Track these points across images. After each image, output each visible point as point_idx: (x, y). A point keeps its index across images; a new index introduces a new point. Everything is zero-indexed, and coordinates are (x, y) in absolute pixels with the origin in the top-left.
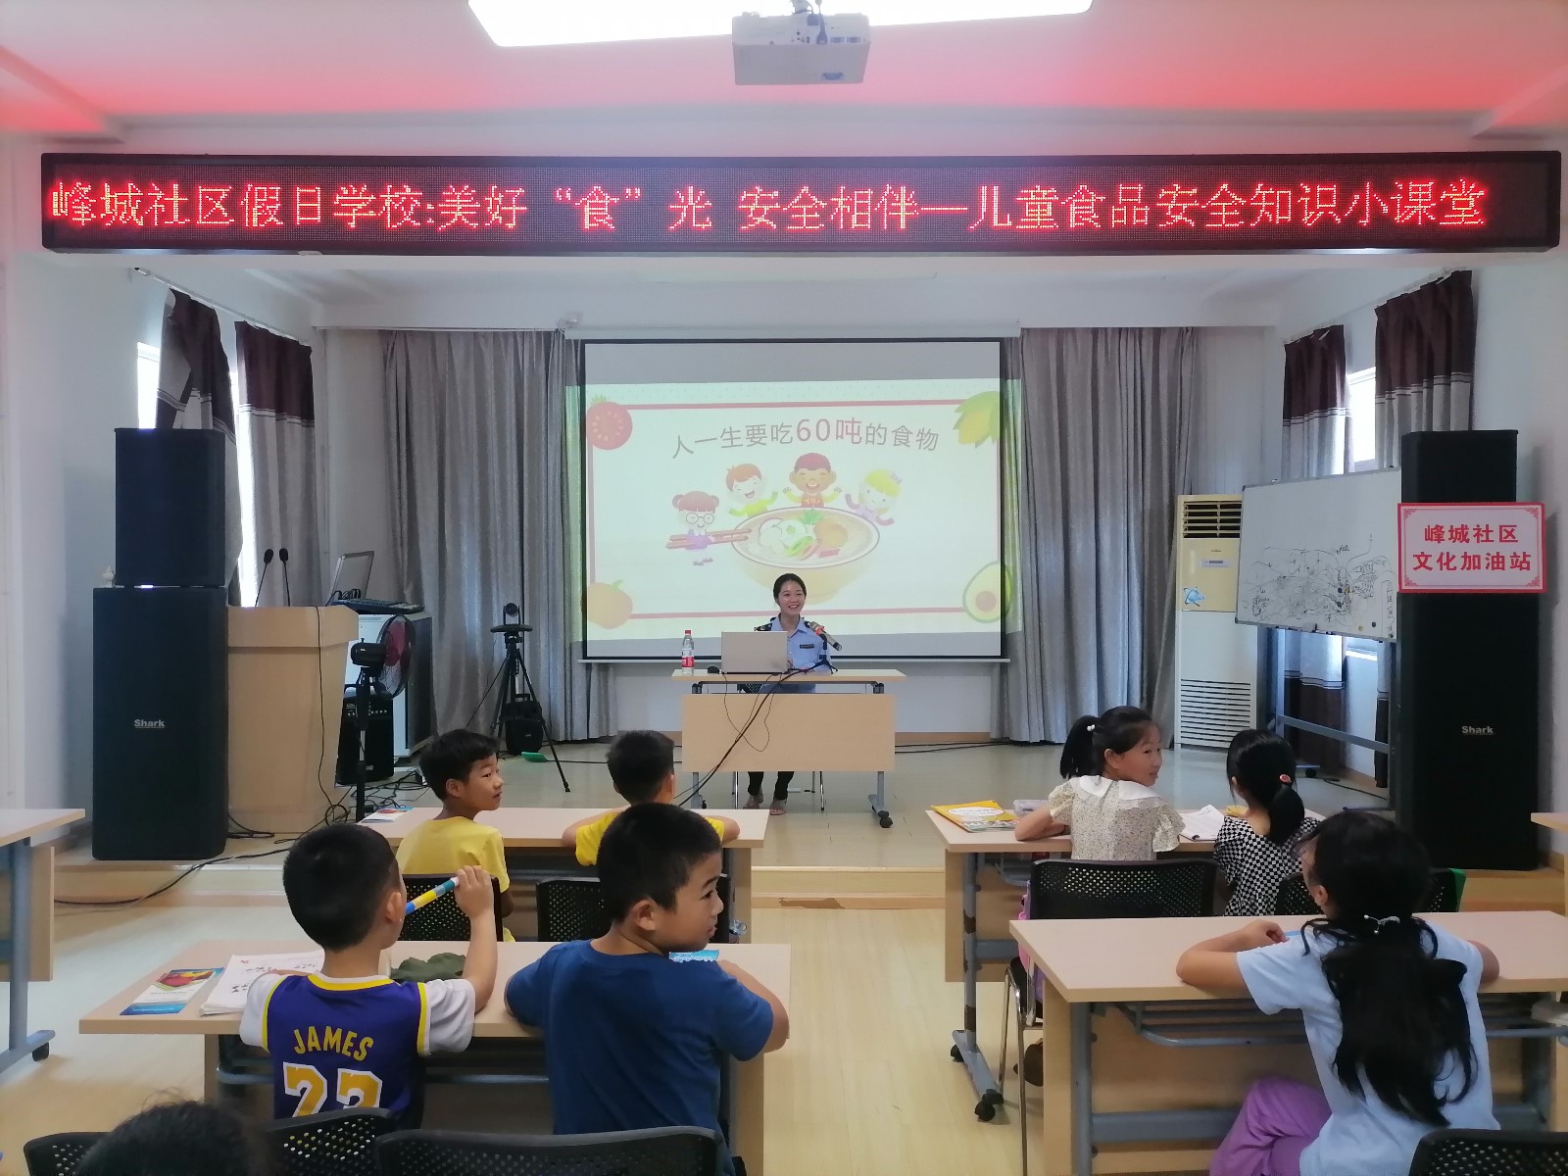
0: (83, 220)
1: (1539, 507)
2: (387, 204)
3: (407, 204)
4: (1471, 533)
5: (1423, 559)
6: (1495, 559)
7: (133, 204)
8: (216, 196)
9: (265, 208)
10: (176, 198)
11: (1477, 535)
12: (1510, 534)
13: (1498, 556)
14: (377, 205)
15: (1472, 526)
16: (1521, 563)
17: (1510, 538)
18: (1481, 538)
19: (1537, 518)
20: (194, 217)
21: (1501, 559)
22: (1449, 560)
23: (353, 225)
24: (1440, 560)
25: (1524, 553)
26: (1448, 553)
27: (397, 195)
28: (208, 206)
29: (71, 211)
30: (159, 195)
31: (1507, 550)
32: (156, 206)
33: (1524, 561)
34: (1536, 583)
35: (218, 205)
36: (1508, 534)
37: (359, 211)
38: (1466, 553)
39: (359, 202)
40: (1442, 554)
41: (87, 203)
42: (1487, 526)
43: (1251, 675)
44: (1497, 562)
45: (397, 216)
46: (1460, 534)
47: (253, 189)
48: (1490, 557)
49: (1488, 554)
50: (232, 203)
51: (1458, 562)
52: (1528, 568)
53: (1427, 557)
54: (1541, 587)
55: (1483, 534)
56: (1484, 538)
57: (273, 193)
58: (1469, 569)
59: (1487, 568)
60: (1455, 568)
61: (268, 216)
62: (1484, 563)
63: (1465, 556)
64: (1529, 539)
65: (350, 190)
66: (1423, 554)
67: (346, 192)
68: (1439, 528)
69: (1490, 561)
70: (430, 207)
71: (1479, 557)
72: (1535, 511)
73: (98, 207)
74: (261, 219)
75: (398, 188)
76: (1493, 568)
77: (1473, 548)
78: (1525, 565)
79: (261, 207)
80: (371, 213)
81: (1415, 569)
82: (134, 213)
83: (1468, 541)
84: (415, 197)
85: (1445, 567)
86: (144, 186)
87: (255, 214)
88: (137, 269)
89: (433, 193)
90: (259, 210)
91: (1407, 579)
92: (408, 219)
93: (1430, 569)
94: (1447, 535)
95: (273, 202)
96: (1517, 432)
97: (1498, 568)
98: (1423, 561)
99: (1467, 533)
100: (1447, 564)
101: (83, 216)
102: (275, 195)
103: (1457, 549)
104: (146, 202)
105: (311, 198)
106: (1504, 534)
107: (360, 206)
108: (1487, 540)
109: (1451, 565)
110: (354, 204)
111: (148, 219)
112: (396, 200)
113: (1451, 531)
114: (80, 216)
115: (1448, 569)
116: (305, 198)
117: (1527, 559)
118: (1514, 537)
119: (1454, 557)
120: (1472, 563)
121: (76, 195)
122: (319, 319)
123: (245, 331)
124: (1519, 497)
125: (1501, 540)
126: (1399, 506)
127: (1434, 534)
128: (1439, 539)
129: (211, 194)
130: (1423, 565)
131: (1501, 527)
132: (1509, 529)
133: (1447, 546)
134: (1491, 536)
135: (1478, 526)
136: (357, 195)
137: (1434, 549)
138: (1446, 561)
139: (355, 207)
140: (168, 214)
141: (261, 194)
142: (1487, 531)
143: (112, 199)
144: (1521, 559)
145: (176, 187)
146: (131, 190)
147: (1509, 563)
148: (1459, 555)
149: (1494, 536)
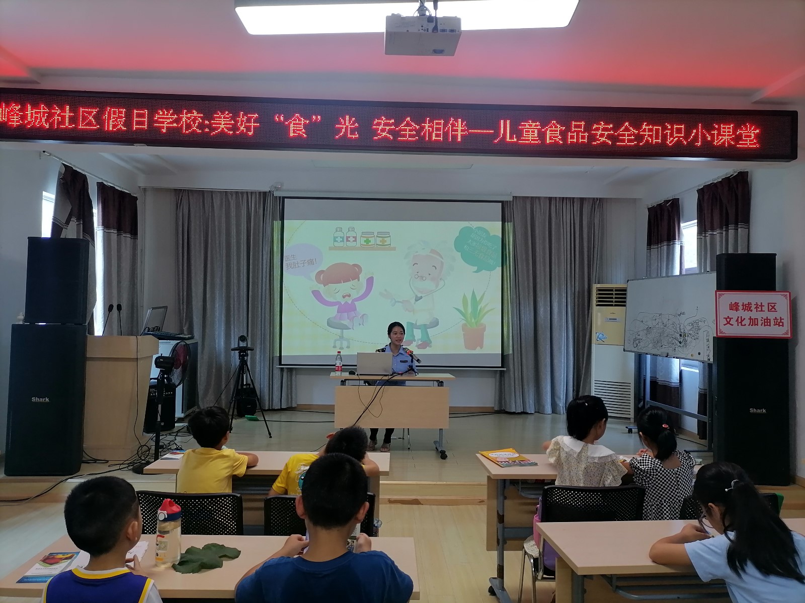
0: (15, 124)
1: (788, 294)
2: (184, 120)
3: (194, 120)
4: (753, 307)
5: (728, 320)
6: (766, 321)
7: (44, 116)
8: (90, 113)
9: (116, 120)
10: (67, 114)
11: (756, 308)
12: (773, 307)
13: (767, 319)
14: (178, 121)
15: (753, 303)
16: (779, 323)
17: (773, 310)
18: (758, 309)
19: (787, 299)
20: (77, 124)
21: (769, 321)
22: (742, 321)
23: (164, 131)
24: (737, 320)
25: (781, 318)
26: (741, 317)
27: (189, 115)
28: (84, 118)
29: (9, 120)
30: (59, 112)
31: (772, 316)
32: (56, 117)
33: (781, 322)
34: (787, 333)
35: (91, 118)
36: (772, 307)
37: (168, 123)
38: (750, 317)
39: (169, 118)
40: (738, 317)
41: (17, 115)
42: (761, 303)
43: (631, 379)
44: (767, 322)
45: (188, 126)
46: (747, 307)
47: (110, 110)
48: (763, 320)
49: (762, 318)
50: (98, 117)
51: (747, 322)
52: (783, 326)
53: (731, 319)
54: (789, 336)
55: (759, 307)
56: (760, 309)
57: (121, 113)
58: (752, 325)
59: (762, 325)
60: (745, 325)
61: (118, 125)
62: (760, 323)
63: (750, 319)
64: (783, 311)
65: (164, 113)
66: (728, 317)
67: (161, 113)
68: (737, 304)
69: (763, 322)
70: (207, 122)
71: (757, 319)
72: (786, 296)
73: (24, 117)
74: (114, 126)
75: (190, 112)
76: (765, 325)
77: (754, 314)
78: (781, 324)
79: (114, 120)
80: (175, 125)
81: (724, 325)
82: (43, 120)
83: (751, 311)
84: (199, 117)
85: (740, 324)
86: (50, 106)
87: (111, 123)
88: (44, 152)
89: (209, 116)
90: (113, 121)
91: (720, 330)
92: (195, 128)
93: (732, 325)
94: (741, 308)
95: (121, 117)
96: (775, 254)
97: (767, 325)
98: (728, 321)
99: (751, 306)
100: (741, 322)
101: (15, 121)
102: (122, 114)
103: (746, 315)
104: (51, 115)
105: (142, 116)
106: (770, 308)
107: (169, 121)
108: (762, 311)
109: (743, 323)
110: (165, 120)
111: (52, 124)
112: (189, 118)
113: (743, 305)
114: (13, 121)
115: (742, 325)
116: (139, 115)
117: (782, 321)
118: (775, 309)
119: (744, 319)
120: (754, 322)
121: (12, 111)
122: (142, 182)
123: (102, 187)
124: (777, 289)
125: (769, 311)
126: (716, 292)
127: (734, 307)
128: (737, 310)
129: (87, 112)
130: (728, 323)
131: (768, 304)
132: (773, 305)
133: (741, 313)
134: (764, 308)
135: (757, 303)
136: (167, 115)
137: (734, 315)
138: (740, 321)
139: (166, 121)
140: (63, 122)
141: (115, 113)
142: (762, 306)
143: (32, 113)
144: (779, 321)
145: (68, 108)
146: (43, 108)
147: (772, 323)
148: (747, 318)
149: (765, 308)
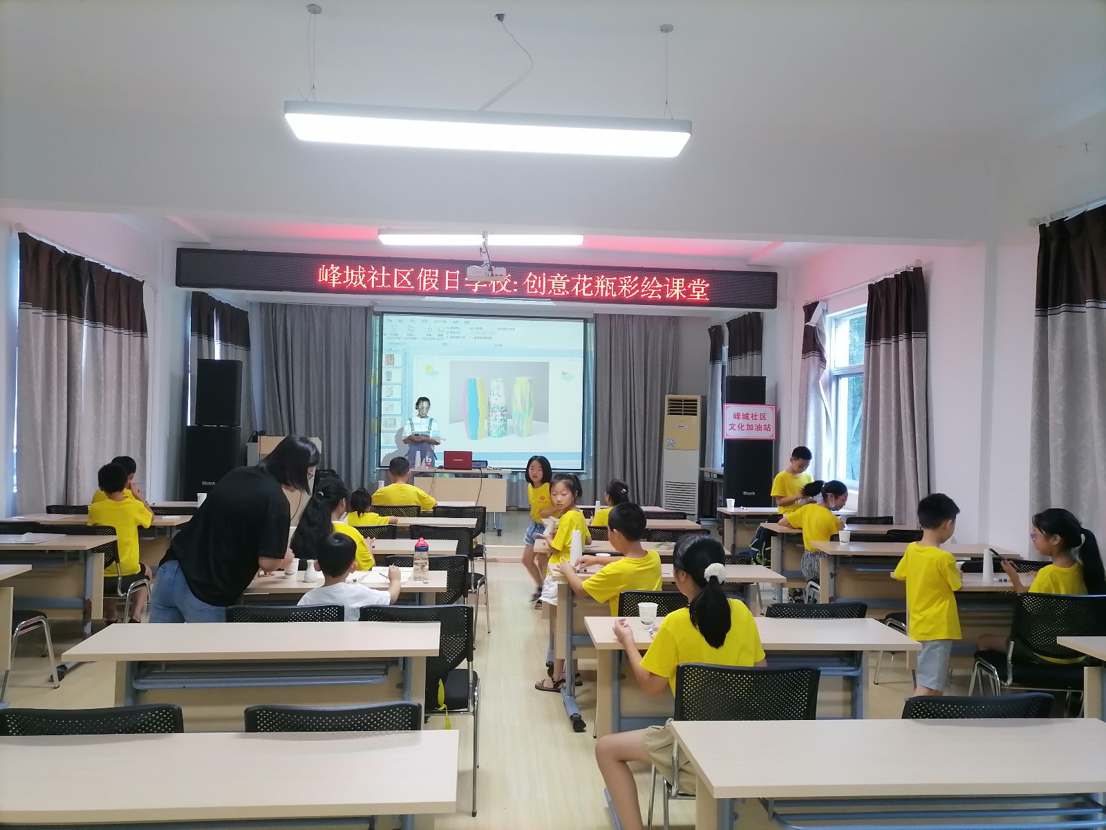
1: (774, 406)
4: (750, 416)
12: (764, 417)
13: (759, 425)
15: (750, 413)
16: (767, 428)
18: (753, 418)
19: (773, 411)
24: (739, 426)
25: (768, 424)
26: (742, 424)
31: (762, 423)
34: (772, 435)
36: (763, 417)
38: (748, 424)
40: (739, 424)
42: (756, 413)
44: (759, 428)
46: (746, 416)
49: (756, 425)
51: (745, 427)
52: (770, 430)
53: (735, 425)
54: (774, 438)
55: (754, 416)
58: (748, 430)
59: (755, 430)
60: (744, 430)
62: (754, 428)
63: (748, 426)
64: (770, 420)
68: (738, 414)
69: (756, 427)
71: (753, 425)
72: (772, 408)
76: (757, 430)
77: (751, 422)
81: (729, 430)
83: (749, 419)
85: (741, 429)
91: (725, 435)
93: (736, 430)
94: (741, 417)
96: (766, 377)
97: (760, 431)
98: (732, 425)
99: (748, 416)
103: (745, 422)
106: (761, 417)
108: (756, 419)
109: (743, 428)
113: (743, 415)
117: (770, 427)
118: (765, 419)
119: (744, 425)
120: (750, 428)
124: (766, 403)
125: (760, 419)
127: (737, 416)
128: (738, 418)
130: (732, 428)
131: (760, 414)
132: (763, 415)
133: (741, 421)
135: (752, 413)
137: (737, 422)
138: (741, 427)
144: (766, 426)
147: (763, 428)
148: (746, 424)
149: (758, 417)
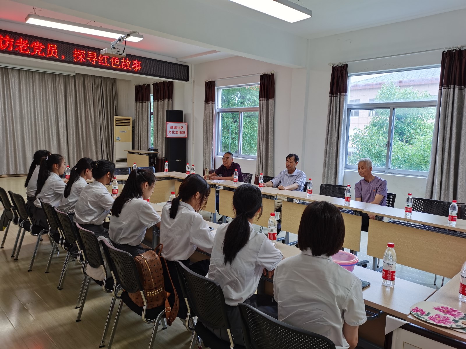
4: (177, 127)
12: (182, 128)
22: (174, 132)
24: (172, 132)
31: (182, 130)
46: (175, 128)
49: (179, 131)
52: (185, 134)
54: (186, 137)
62: (179, 133)
63: (176, 131)
64: (185, 129)
68: (172, 126)
72: (185, 124)
91: (167, 135)
94: (173, 128)
96: (183, 111)
98: (170, 132)
108: (179, 129)
109: (174, 133)
124: (183, 122)
126: (166, 122)
133: (174, 130)
137: (171, 130)
142: (179, 127)
147: (182, 133)
